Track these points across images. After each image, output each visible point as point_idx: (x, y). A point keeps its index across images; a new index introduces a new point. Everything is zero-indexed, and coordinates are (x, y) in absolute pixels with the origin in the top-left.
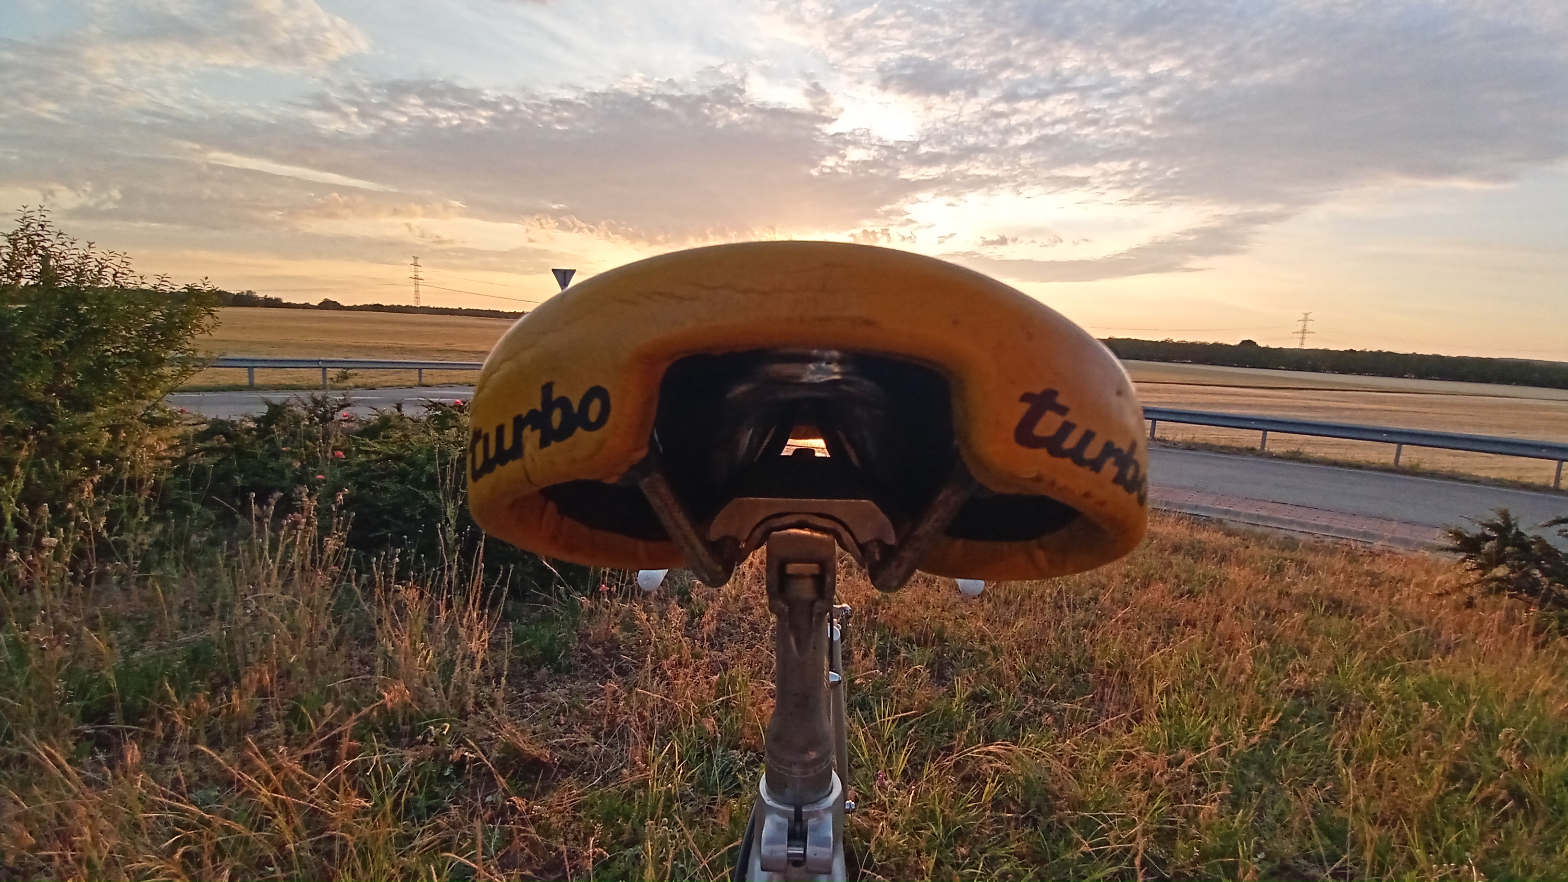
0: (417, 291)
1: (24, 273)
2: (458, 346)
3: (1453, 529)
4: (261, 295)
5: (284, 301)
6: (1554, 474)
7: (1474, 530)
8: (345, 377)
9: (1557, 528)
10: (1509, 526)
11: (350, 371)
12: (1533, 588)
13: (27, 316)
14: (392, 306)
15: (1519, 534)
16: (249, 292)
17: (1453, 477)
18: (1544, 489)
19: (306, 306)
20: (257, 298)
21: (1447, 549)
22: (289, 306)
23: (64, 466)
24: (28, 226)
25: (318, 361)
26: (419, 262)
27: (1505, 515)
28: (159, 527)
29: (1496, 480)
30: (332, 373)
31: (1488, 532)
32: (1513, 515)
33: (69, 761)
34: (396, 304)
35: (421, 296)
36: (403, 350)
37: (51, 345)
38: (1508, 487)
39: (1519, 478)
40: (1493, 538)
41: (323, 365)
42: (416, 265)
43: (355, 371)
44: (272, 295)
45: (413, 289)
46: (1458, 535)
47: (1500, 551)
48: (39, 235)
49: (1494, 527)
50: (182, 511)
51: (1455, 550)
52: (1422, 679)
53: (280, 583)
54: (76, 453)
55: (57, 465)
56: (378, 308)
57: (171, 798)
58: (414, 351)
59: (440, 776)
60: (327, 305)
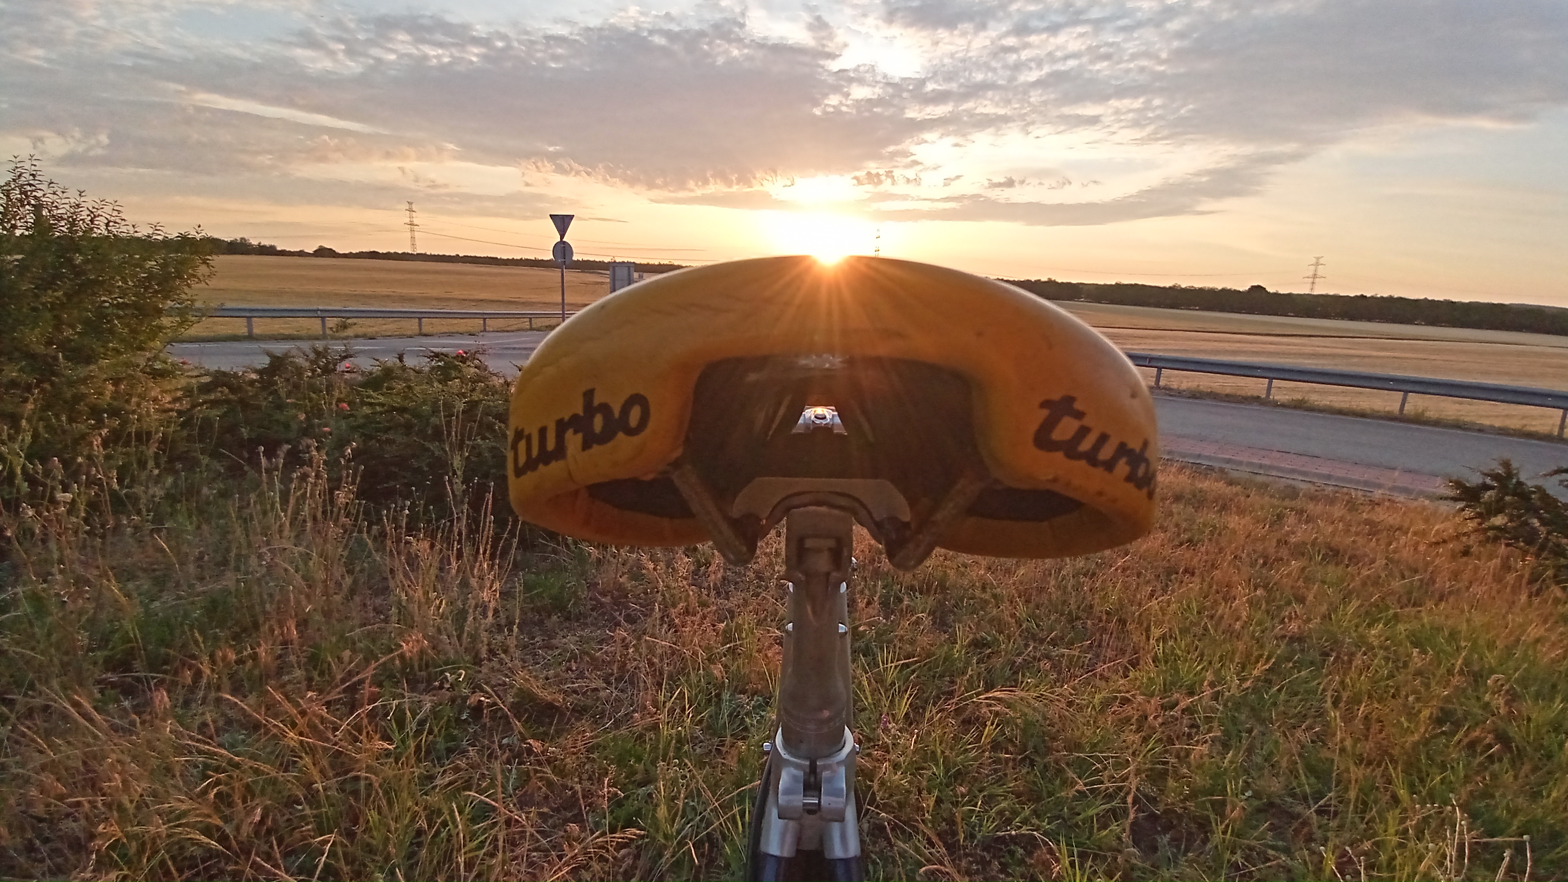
0: (413, 238)
1: (19, 224)
2: (457, 294)
3: (1454, 478)
4: (255, 242)
5: (279, 249)
6: (1558, 422)
7: (1474, 479)
8: (345, 327)
9: (1558, 477)
10: (1510, 475)
11: (349, 321)
12: (1531, 538)
13: (23, 268)
14: (388, 254)
15: (1520, 483)
16: (242, 239)
17: (1458, 426)
18: (1547, 438)
19: (301, 254)
20: (251, 245)
21: (1446, 498)
22: (283, 253)
23: (71, 420)
24: (20, 176)
25: (316, 311)
26: (414, 207)
27: (1506, 464)
28: (170, 480)
29: (1500, 429)
30: (331, 322)
31: (1488, 481)
32: (1515, 464)
33: (95, 708)
34: (392, 251)
35: (417, 243)
36: (403, 299)
37: (47, 298)
38: (1512, 435)
39: (1525, 425)
40: (1493, 488)
41: (322, 315)
42: (411, 210)
43: (355, 320)
44: (266, 242)
45: (409, 235)
46: (1459, 484)
47: (1500, 500)
48: (31, 185)
49: (1496, 477)
50: (192, 464)
51: (1455, 499)
52: (1415, 625)
53: (293, 534)
54: (82, 407)
55: (64, 418)
56: (374, 255)
57: (198, 741)
58: (412, 300)
59: (458, 720)
60: (322, 252)
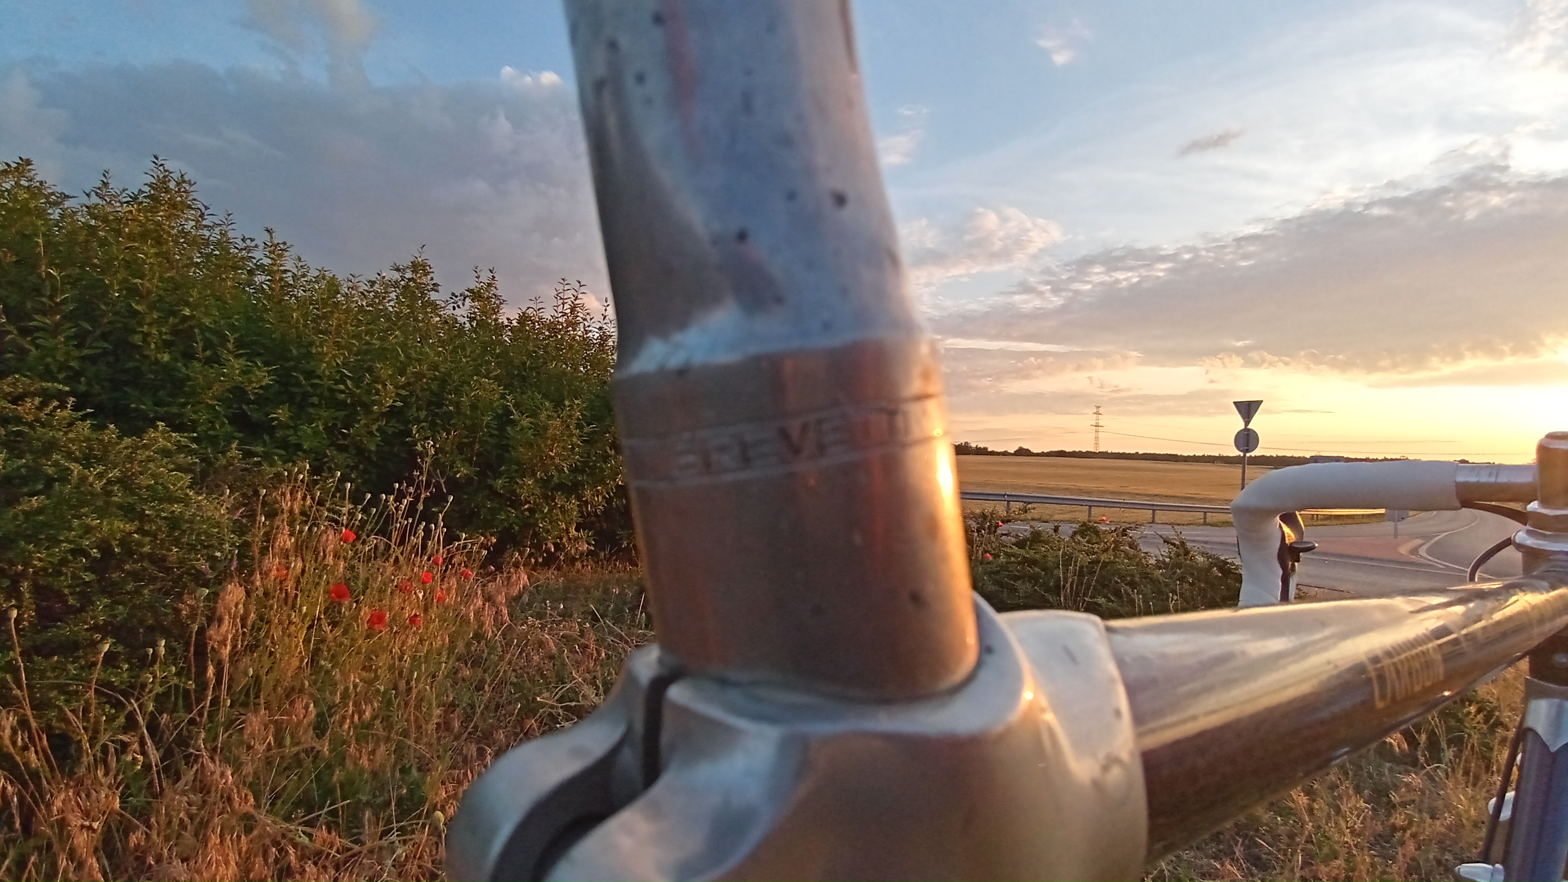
0: (1097, 438)
8: (1026, 511)
11: (1029, 506)
14: (1074, 452)
25: (1004, 496)
34: (1077, 450)
42: (1098, 413)
44: (981, 445)
56: (1061, 454)
60: (1022, 452)
